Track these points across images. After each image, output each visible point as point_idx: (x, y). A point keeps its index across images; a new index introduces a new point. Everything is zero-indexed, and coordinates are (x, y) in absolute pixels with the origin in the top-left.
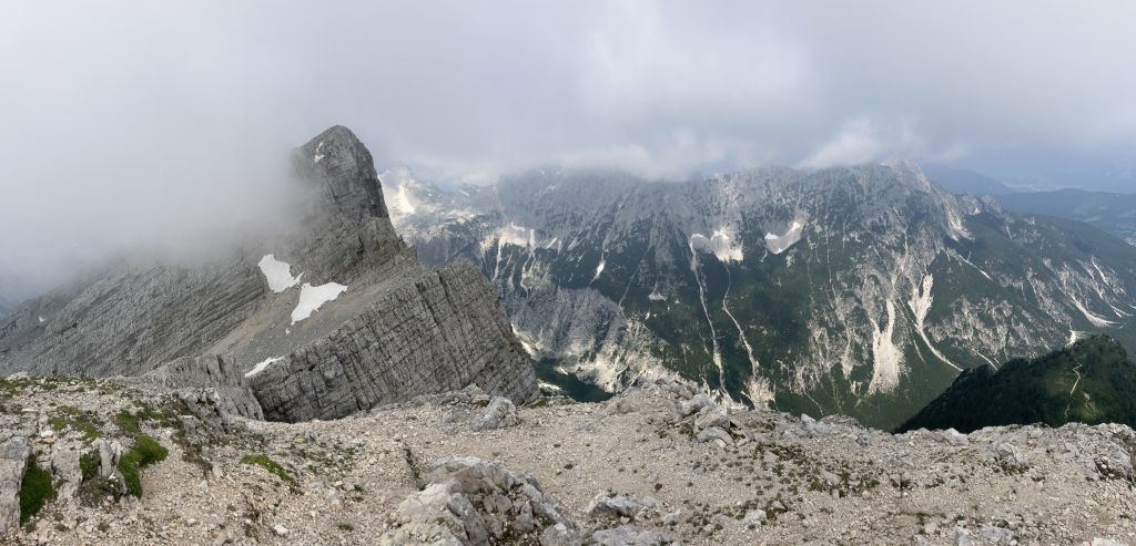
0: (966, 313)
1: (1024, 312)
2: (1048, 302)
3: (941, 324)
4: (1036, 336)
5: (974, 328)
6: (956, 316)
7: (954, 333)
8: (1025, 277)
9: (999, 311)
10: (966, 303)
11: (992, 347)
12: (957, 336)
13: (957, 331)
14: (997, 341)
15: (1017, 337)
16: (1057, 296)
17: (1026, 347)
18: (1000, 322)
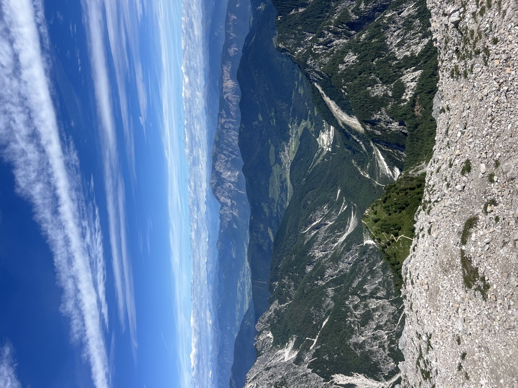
10: (354, 340)
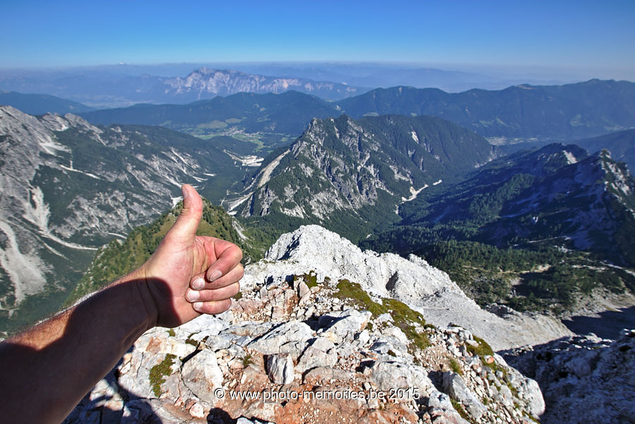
0: (86, 209)
1: (134, 195)
2: (150, 184)
3: (65, 223)
4: (149, 208)
5: (98, 217)
6: (78, 213)
7: (81, 226)
8: (127, 172)
9: (115, 199)
11: (119, 225)
12: (84, 227)
13: (83, 224)
14: (120, 220)
15: (135, 213)
16: (155, 178)
17: (144, 218)
18: (118, 207)
